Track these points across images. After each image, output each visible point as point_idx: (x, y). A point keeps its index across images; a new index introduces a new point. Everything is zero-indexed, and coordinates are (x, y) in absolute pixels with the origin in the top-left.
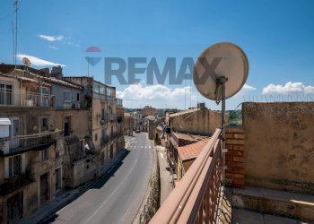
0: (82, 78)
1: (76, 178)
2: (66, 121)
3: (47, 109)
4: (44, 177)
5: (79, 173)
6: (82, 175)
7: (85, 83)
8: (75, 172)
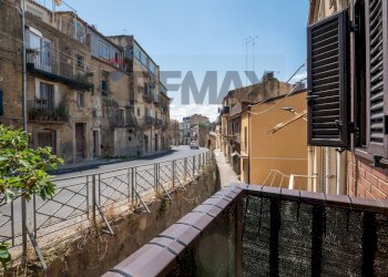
0: (120, 37)
1: (116, 146)
2: (104, 79)
3: (82, 45)
4: (80, 126)
5: (119, 142)
6: (123, 145)
7: (124, 44)
8: (116, 139)
